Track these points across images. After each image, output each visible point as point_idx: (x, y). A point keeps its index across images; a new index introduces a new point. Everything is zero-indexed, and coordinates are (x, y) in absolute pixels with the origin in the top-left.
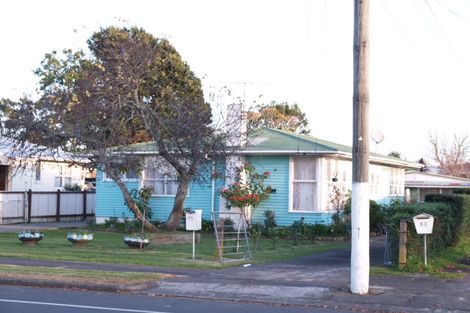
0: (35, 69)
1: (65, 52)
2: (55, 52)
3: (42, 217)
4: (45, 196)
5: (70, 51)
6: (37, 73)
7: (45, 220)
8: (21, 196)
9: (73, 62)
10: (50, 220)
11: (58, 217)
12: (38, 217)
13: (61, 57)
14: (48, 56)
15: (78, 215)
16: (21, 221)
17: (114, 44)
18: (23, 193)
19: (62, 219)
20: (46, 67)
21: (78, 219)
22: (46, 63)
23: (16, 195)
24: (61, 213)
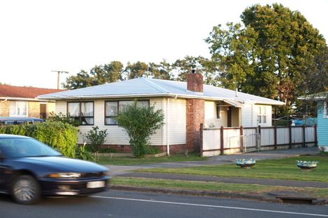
0: (206, 38)
1: (228, 25)
2: (220, 25)
3: (267, 146)
4: (268, 130)
5: (232, 24)
6: (207, 41)
7: (268, 148)
8: (254, 130)
9: (233, 32)
10: (271, 148)
11: (275, 145)
12: (264, 146)
13: (225, 28)
14: (215, 28)
15: (286, 145)
16: (254, 149)
17: (264, 16)
18: (255, 128)
19: (278, 147)
20: (214, 36)
21: (287, 147)
22: (213, 33)
23: (251, 130)
24: (278, 143)
